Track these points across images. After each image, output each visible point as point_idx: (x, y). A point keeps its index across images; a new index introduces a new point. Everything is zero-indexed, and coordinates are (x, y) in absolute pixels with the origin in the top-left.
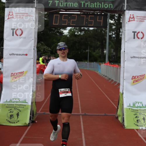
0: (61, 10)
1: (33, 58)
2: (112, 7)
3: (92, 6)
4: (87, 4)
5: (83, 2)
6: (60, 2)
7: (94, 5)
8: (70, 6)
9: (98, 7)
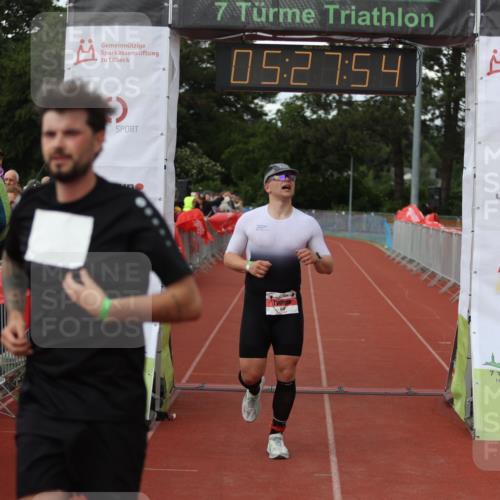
0: (259, 33)
1: (162, 197)
2: (431, 25)
3: (364, 21)
4: (348, 12)
5: (331, 8)
6: (253, 6)
7: (372, 18)
8: (290, 20)
9: (384, 23)
